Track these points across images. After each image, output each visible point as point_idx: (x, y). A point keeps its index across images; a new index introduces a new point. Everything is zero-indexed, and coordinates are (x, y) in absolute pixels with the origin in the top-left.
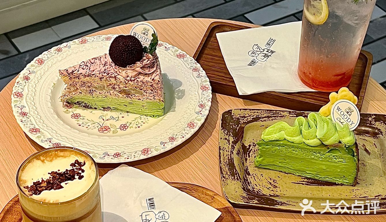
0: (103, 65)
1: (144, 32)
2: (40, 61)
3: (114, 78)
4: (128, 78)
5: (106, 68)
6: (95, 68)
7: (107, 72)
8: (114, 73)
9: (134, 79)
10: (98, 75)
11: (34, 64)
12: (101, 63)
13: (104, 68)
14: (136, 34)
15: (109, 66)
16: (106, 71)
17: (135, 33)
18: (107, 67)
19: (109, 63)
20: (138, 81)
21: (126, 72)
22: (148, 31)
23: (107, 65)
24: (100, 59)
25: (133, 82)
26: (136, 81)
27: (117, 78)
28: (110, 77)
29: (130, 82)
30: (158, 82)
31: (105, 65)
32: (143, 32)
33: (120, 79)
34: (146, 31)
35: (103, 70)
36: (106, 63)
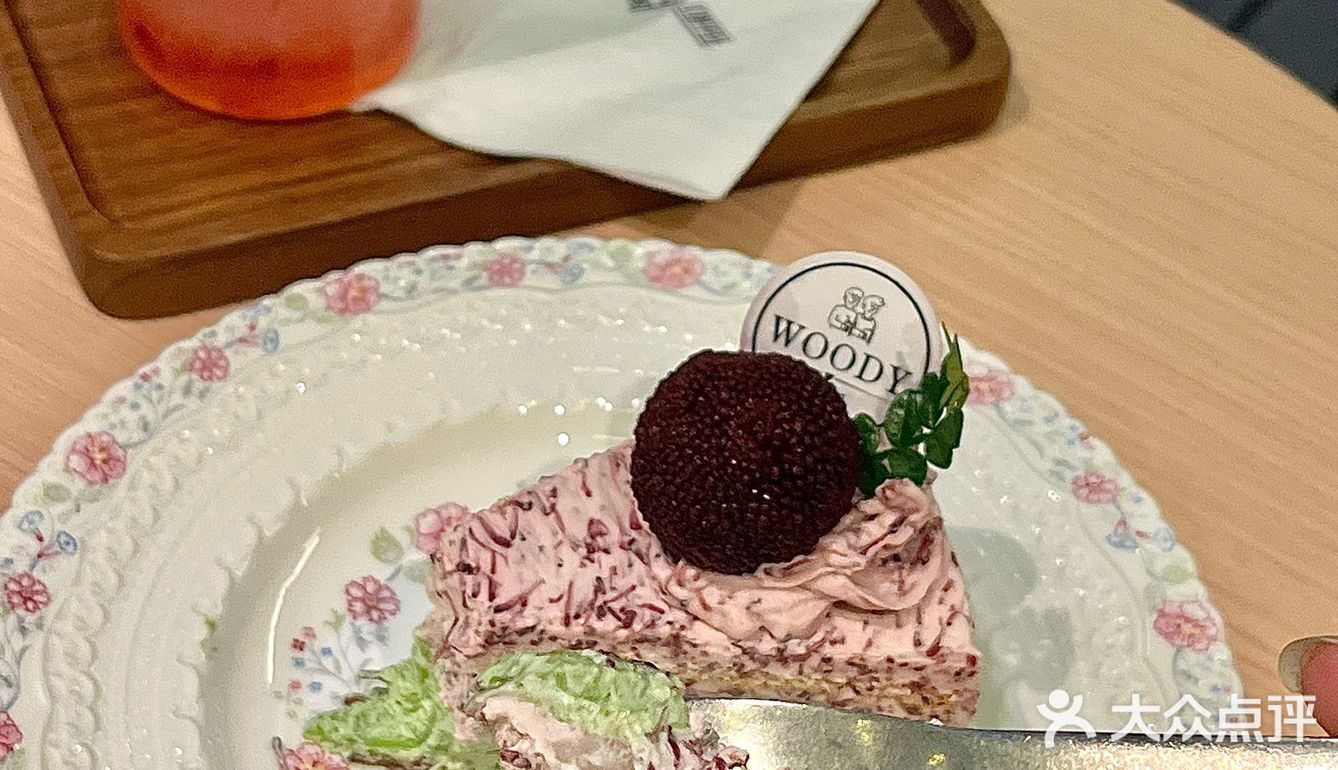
0: (583, 551)
1: (844, 314)
2: (99, 457)
3: (667, 644)
4: (767, 646)
5: (605, 574)
6: (530, 578)
7: (615, 606)
8: (662, 612)
9: (802, 650)
10: (557, 628)
11: (62, 479)
12: (560, 536)
13: (592, 571)
14: (794, 328)
15: (618, 557)
16: (610, 595)
17: (783, 326)
18: (607, 561)
19: (614, 536)
20: (827, 660)
21: (755, 609)
22: (875, 308)
23: (607, 551)
24: (553, 507)
25: (796, 666)
26: (815, 660)
27: (686, 647)
28: (643, 640)
29: (774, 669)
30: (963, 665)
31: (591, 550)
32: (844, 319)
33: (707, 649)
34: (860, 309)
35: (584, 591)
36: (595, 529)
